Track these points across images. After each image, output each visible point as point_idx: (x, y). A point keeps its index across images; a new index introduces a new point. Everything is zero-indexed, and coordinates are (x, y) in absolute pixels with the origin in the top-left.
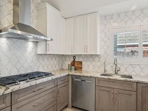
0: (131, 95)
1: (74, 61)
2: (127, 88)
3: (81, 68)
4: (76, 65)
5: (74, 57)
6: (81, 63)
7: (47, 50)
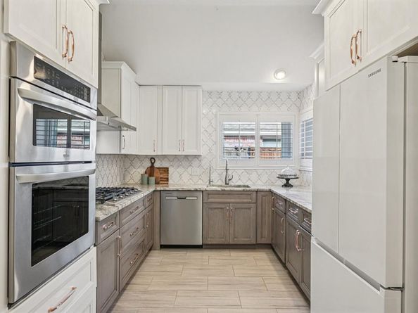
0: (250, 209)
1: (152, 166)
2: (245, 201)
3: (167, 179)
4: (157, 174)
5: (152, 159)
6: (166, 170)
7: (122, 146)
